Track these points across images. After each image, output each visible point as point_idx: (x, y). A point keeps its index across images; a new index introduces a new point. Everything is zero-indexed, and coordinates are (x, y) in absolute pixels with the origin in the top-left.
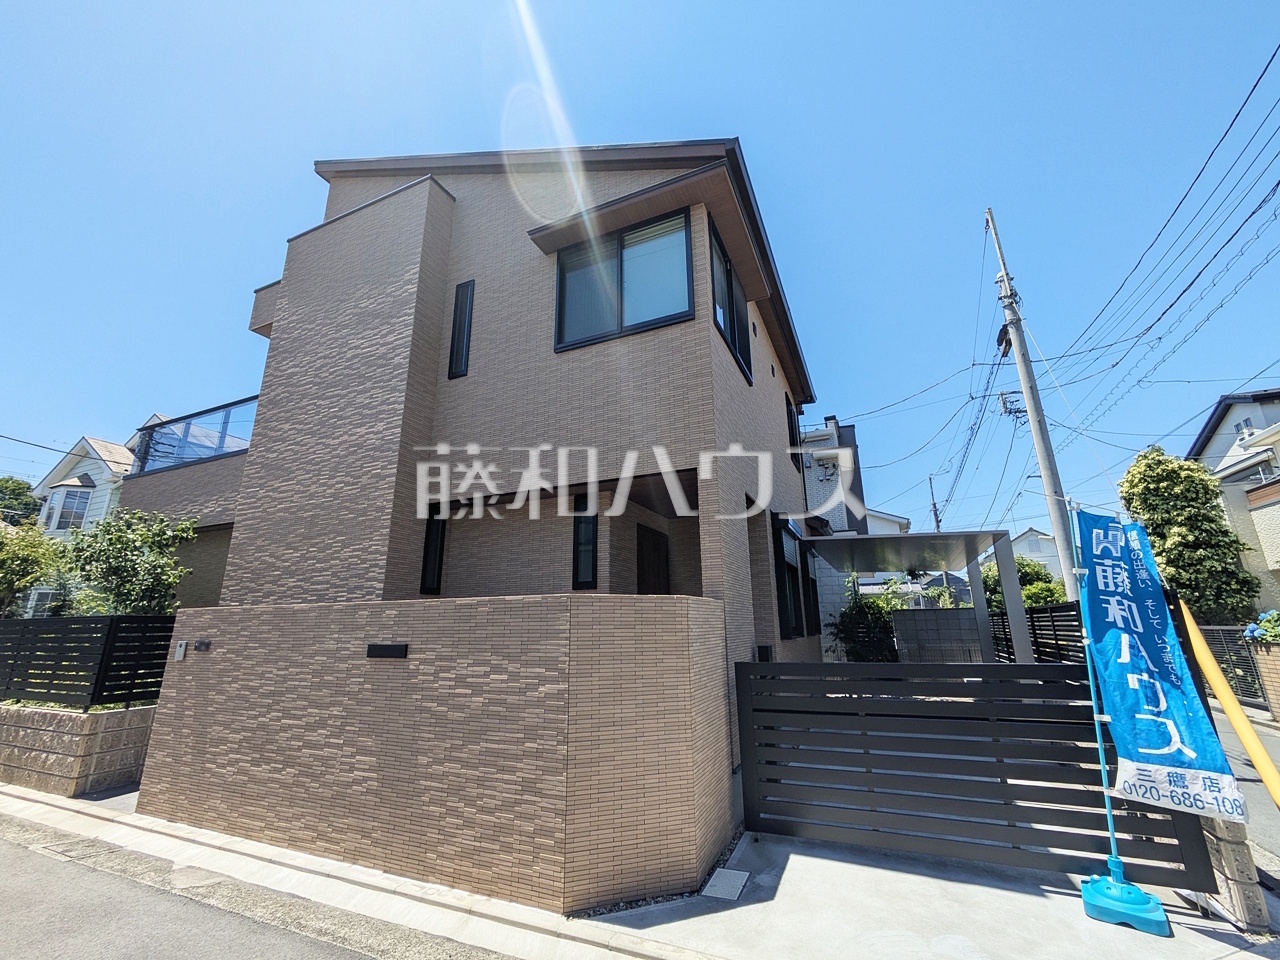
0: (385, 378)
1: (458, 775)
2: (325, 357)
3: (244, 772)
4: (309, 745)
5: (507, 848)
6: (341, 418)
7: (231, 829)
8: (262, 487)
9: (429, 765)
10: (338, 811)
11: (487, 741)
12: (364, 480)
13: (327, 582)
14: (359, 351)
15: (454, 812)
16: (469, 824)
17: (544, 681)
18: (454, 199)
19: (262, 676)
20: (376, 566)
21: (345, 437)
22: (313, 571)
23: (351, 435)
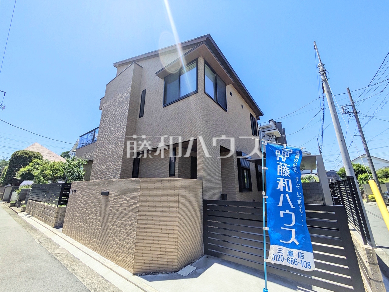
0: (123, 119)
1: (115, 229)
2: (112, 115)
3: (79, 224)
4: (90, 218)
5: (123, 252)
6: (114, 131)
7: (76, 239)
8: (98, 150)
9: (110, 226)
10: (94, 237)
11: (122, 220)
12: (118, 147)
13: (109, 175)
14: (118, 112)
15: (114, 240)
16: (117, 244)
17: (134, 203)
18: (142, 67)
19: (83, 199)
20: (119, 170)
21: (115, 136)
22: (107, 171)
23: (116, 135)
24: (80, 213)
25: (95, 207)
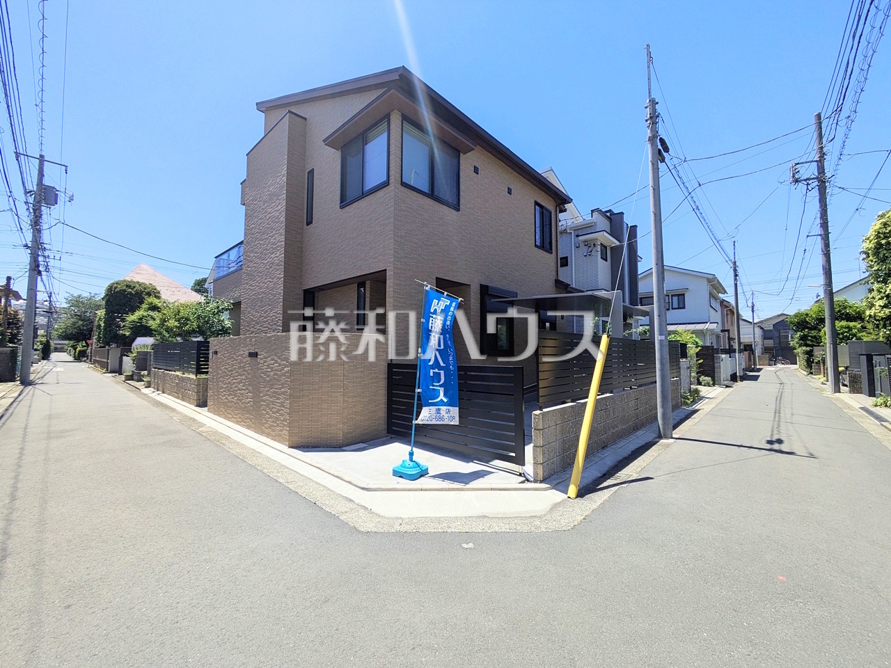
0: (279, 228)
1: (268, 400)
2: (261, 219)
3: (226, 398)
4: (239, 389)
5: (278, 426)
6: (267, 250)
7: (226, 418)
8: (247, 284)
9: (263, 397)
10: (246, 412)
11: (274, 388)
12: (275, 280)
13: (267, 327)
15: (268, 413)
18: (305, 119)
20: (279, 320)
21: (269, 259)
24: (226, 384)
25: (244, 374)
